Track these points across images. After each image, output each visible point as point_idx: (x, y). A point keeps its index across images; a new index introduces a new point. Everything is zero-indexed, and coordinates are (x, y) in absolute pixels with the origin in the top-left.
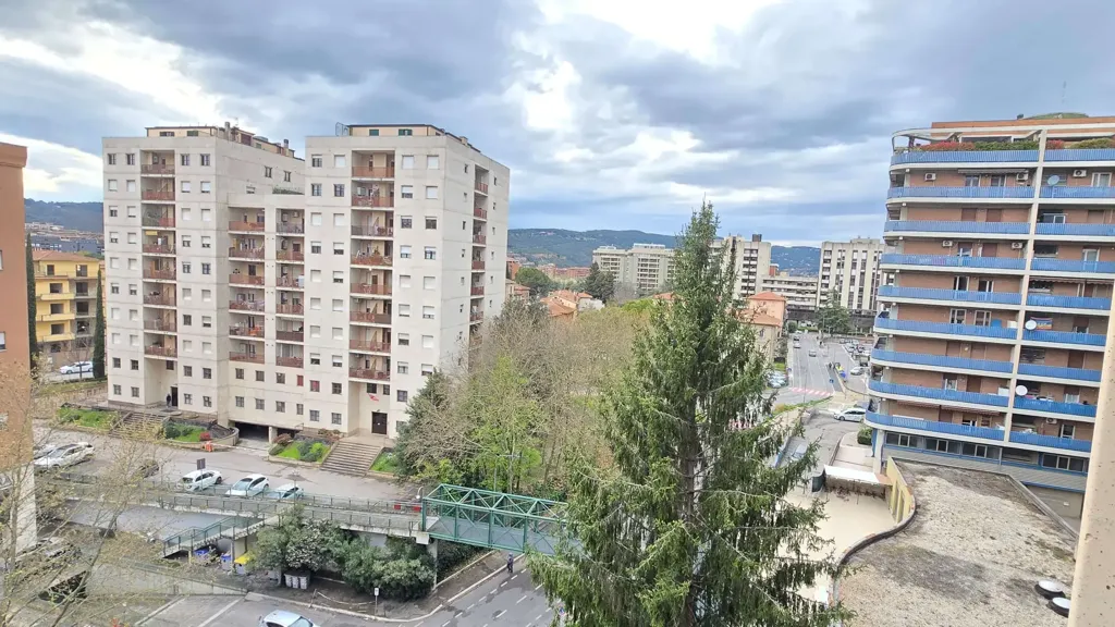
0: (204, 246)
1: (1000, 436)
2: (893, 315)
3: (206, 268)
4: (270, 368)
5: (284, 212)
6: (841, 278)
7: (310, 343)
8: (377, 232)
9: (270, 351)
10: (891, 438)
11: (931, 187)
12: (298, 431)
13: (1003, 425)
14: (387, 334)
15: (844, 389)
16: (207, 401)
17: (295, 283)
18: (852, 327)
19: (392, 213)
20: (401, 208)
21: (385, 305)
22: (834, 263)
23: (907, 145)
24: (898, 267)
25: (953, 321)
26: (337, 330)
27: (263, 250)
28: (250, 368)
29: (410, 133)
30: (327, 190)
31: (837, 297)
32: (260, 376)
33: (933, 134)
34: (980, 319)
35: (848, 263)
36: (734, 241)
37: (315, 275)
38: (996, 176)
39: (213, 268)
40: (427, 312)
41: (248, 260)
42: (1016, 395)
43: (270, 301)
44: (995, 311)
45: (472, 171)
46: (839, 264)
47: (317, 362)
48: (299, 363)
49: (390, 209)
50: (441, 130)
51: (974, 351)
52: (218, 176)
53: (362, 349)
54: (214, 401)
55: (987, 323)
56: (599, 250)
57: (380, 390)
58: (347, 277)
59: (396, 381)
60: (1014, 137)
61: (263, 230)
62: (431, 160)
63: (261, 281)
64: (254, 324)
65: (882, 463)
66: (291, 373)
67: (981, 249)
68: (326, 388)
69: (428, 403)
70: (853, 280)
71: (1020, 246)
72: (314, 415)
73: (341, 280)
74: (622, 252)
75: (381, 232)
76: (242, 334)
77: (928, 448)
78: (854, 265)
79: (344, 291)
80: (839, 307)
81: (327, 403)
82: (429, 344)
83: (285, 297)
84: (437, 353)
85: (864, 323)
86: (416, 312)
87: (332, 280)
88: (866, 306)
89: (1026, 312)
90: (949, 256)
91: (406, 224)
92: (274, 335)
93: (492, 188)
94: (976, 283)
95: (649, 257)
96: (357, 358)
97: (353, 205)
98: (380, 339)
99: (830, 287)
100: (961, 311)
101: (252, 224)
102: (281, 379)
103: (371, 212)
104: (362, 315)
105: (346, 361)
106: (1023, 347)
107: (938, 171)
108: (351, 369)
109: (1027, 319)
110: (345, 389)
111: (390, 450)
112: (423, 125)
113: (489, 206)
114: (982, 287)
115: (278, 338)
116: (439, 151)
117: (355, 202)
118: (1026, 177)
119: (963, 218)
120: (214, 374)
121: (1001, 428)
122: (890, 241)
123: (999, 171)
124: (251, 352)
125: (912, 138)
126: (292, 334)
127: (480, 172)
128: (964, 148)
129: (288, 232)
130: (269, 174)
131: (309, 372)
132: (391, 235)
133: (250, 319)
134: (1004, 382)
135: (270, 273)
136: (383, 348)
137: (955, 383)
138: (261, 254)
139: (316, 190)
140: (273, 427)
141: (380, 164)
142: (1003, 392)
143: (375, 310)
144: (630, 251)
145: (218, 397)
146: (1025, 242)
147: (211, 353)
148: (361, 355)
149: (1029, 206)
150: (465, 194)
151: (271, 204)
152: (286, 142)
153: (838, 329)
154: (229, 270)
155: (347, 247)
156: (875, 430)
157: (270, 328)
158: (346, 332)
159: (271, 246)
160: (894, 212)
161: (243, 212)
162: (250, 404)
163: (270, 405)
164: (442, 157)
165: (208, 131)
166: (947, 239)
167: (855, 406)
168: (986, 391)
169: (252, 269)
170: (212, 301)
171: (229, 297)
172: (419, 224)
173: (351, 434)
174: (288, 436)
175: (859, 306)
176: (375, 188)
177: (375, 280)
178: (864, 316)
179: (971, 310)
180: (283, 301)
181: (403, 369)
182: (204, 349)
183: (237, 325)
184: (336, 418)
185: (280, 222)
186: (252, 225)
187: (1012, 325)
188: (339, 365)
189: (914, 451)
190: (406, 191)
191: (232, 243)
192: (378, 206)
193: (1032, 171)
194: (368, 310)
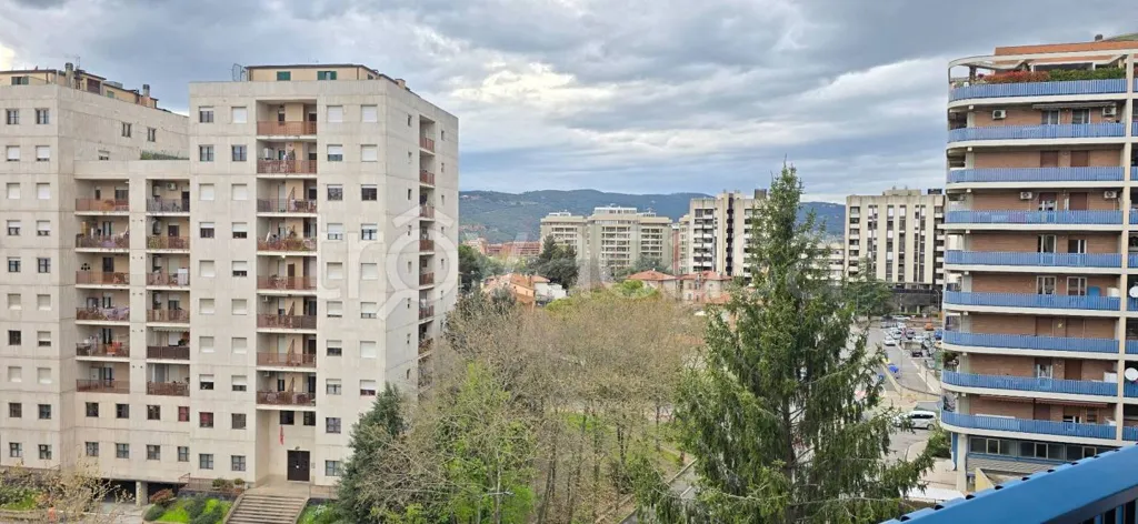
0: (39, 233)
1: (1110, 434)
2: (967, 287)
3: (43, 265)
4: (138, 400)
5: (155, 183)
6: (874, 243)
7: (199, 360)
8: (293, 207)
9: (139, 375)
10: (976, 444)
11: (1000, 128)
12: (183, 485)
13: (1113, 419)
14: (310, 344)
15: (898, 387)
16: (44, 451)
17: (172, 280)
18: (895, 306)
19: (314, 181)
20: (326, 175)
21: (305, 303)
22: (863, 225)
23: (968, 75)
24: (969, 227)
25: (1040, 292)
26: (239, 340)
27: (127, 236)
28: (107, 401)
29: (333, 76)
30: (222, 154)
31: (871, 268)
32: (122, 411)
33: (997, 63)
34: (1073, 289)
35: (882, 223)
36: (731, 200)
37: (206, 267)
38: (1078, 111)
39: (54, 265)
40: (368, 310)
41: (105, 250)
42: (1126, 381)
43: (138, 305)
44: (1091, 277)
45: (416, 123)
46: (870, 224)
47: (210, 386)
48: (180, 390)
49: (311, 176)
50: (373, 72)
51: (1070, 329)
52: (61, 138)
53: (274, 364)
54: (55, 451)
55: (1082, 293)
56: (549, 218)
57: (299, 420)
58: (252, 269)
59: (323, 406)
60: (1095, 63)
61: (127, 209)
62: (367, 111)
63: (123, 278)
64: (110, 339)
65: (968, 478)
66: (169, 404)
67: (1067, 201)
68: (223, 421)
69: (380, 432)
70: (890, 244)
71: (1114, 196)
72: (206, 460)
73: (244, 273)
74: (579, 219)
75: (299, 206)
76: (94, 354)
77: (1023, 454)
78: (890, 224)
79: (249, 288)
80: (874, 280)
81: (223, 443)
82: (370, 353)
83: (158, 300)
84: (382, 364)
85: (910, 299)
86: (350, 311)
87: (231, 274)
88: (909, 278)
89: (1129, 276)
90: (1029, 210)
91: (335, 194)
92: (144, 352)
93: (439, 144)
94: (1065, 243)
95: (617, 225)
96: (266, 377)
97: (258, 172)
98: (299, 349)
99: (862, 255)
100: (1051, 278)
101: (107, 202)
102: (154, 413)
103: (283, 181)
104: (273, 318)
105: (252, 384)
106: (1128, 319)
107: (1009, 107)
108: (258, 393)
109: (1130, 285)
110: (251, 421)
111: (318, 501)
112: (352, 66)
113: (435, 168)
114: (1072, 248)
115: (149, 356)
116: (377, 99)
117: (261, 169)
118: (1114, 112)
119: (1042, 164)
120: (55, 412)
121: (1112, 423)
122: (955, 195)
123: (1082, 105)
124: (105, 378)
125: (973, 68)
126: (171, 350)
127: (425, 124)
128: (1038, 79)
129: (162, 210)
130: (127, 131)
131: (197, 401)
132: (313, 209)
133: (107, 332)
134: (1110, 366)
135: (138, 267)
136: (304, 362)
137: (1050, 370)
138: (124, 242)
139: (206, 153)
140: (143, 482)
141: (295, 117)
142: (1110, 378)
143: (292, 311)
144: (590, 218)
145: (61, 445)
146: (1120, 191)
147: (51, 382)
148: (272, 373)
149: (1121, 146)
150: (410, 154)
151: (138, 175)
152: (147, 87)
153: (877, 309)
154: (76, 265)
155: (252, 229)
156: (956, 434)
157: (138, 343)
158: (252, 343)
159: (138, 231)
160: (957, 158)
161: (95, 185)
162: (107, 451)
163: (138, 451)
164: (382, 108)
165: (43, 76)
166: (1026, 190)
167: (916, 409)
168: (1088, 378)
169: (108, 262)
170: (51, 310)
171: (78, 303)
172: (352, 193)
173: (260, 483)
174: (170, 492)
175: (901, 278)
176: (288, 149)
177: (292, 269)
178: (908, 291)
179: (1062, 276)
180: (156, 305)
181: (334, 388)
182: (39, 377)
183: (86, 342)
184: (238, 462)
185: (151, 198)
186: (110, 203)
187: (1113, 292)
188: (242, 388)
189: (1007, 459)
190: (334, 151)
191: (79, 228)
192: (293, 171)
193: (1121, 104)
194: (280, 311)
